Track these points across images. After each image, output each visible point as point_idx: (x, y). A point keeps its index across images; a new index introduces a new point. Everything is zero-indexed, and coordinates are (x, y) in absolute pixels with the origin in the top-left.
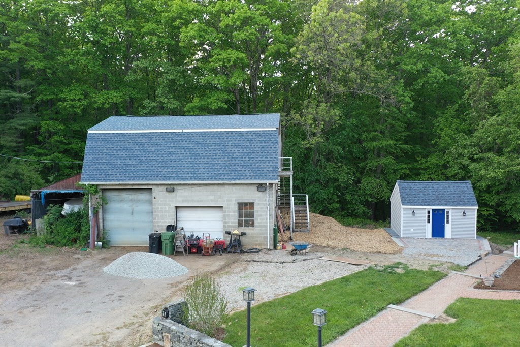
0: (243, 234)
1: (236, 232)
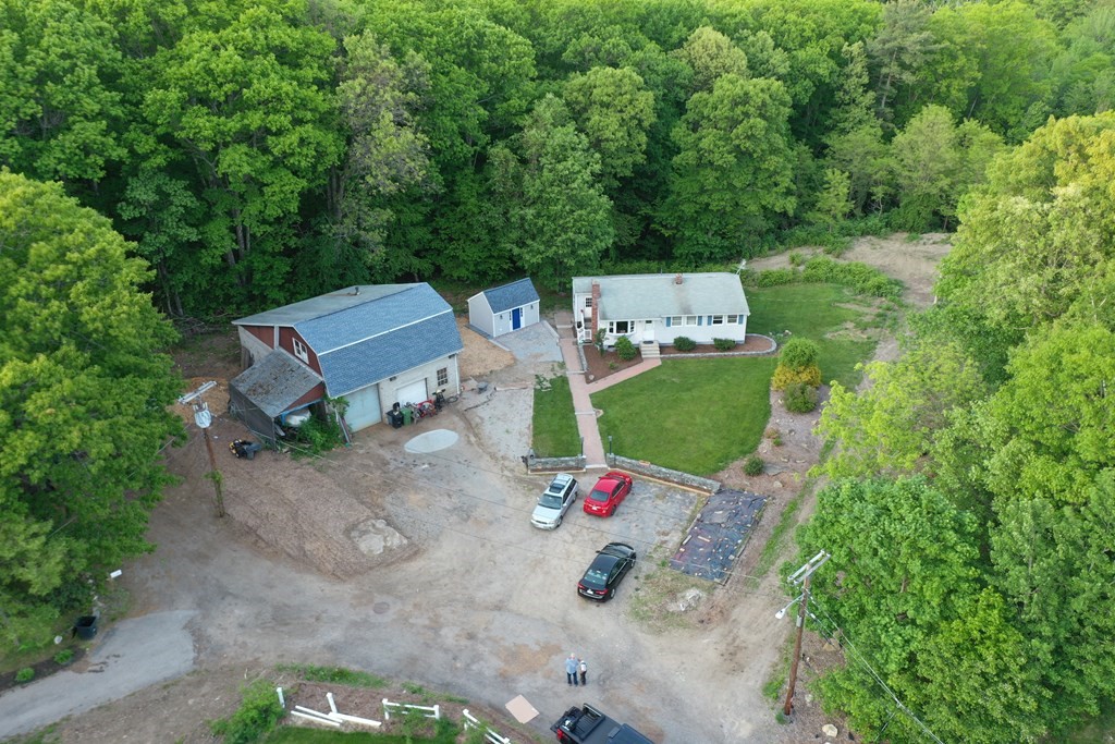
0: (443, 391)
1: (439, 391)
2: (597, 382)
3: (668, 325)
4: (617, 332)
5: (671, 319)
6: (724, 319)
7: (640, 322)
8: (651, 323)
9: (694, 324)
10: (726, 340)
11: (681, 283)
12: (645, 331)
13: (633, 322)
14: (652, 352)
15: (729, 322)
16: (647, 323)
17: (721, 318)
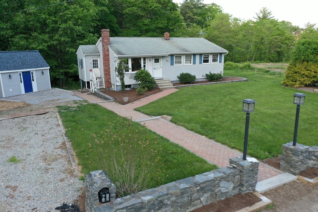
2: (132, 103)
3: (172, 64)
4: (133, 71)
5: (174, 57)
6: (209, 59)
7: (150, 61)
8: (159, 62)
9: (190, 63)
10: (214, 74)
11: (169, 40)
12: (155, 70)
13: (144, 59)
14: (166, 84)
15: (213, 61)
16: (155, 62)
17: (208, 58)
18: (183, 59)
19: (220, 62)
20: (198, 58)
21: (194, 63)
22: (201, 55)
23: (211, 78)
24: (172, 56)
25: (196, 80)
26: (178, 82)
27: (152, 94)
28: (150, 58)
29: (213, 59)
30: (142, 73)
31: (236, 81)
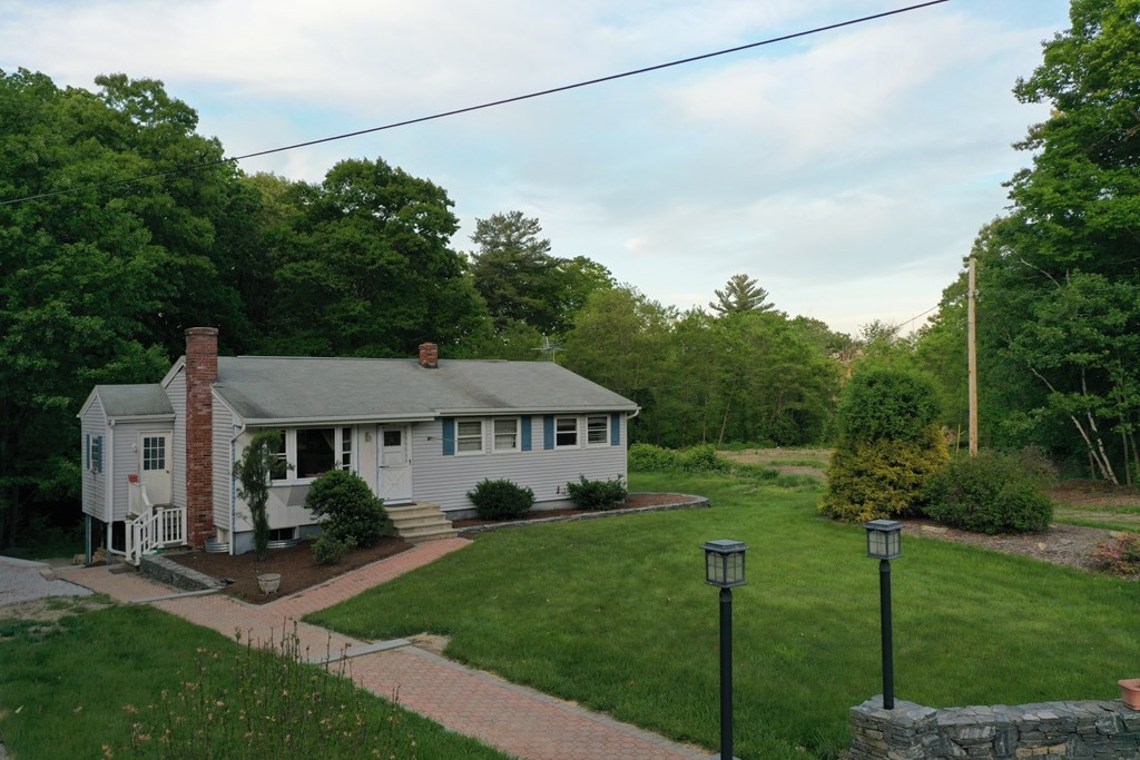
2: (296, 594)
3: (448, 450)
4: (301, 475)
5: (456, 427)
6: (579, 431)
7: (368, 438)
8: (399, 444)
9: (512, 445)
10: (597, 483)
11: (436, 367)
12: (385, 471)
13: (347, 432)
14: (427, 523)
15: (590, 440)
16: (386, 444)
17: (574, 428)
18: (488, 431)
19: (615, 441)
20: (538, 428)
21: (527, 446)
22: (548, 417)
23: (588, 498)
24: (447, 421)
25: (535, 507)
26: (470, 515)
27: (372, 561)
28: (368, 428)
29: (589, 433)
30: (337, 481)
31: (671, 505)
